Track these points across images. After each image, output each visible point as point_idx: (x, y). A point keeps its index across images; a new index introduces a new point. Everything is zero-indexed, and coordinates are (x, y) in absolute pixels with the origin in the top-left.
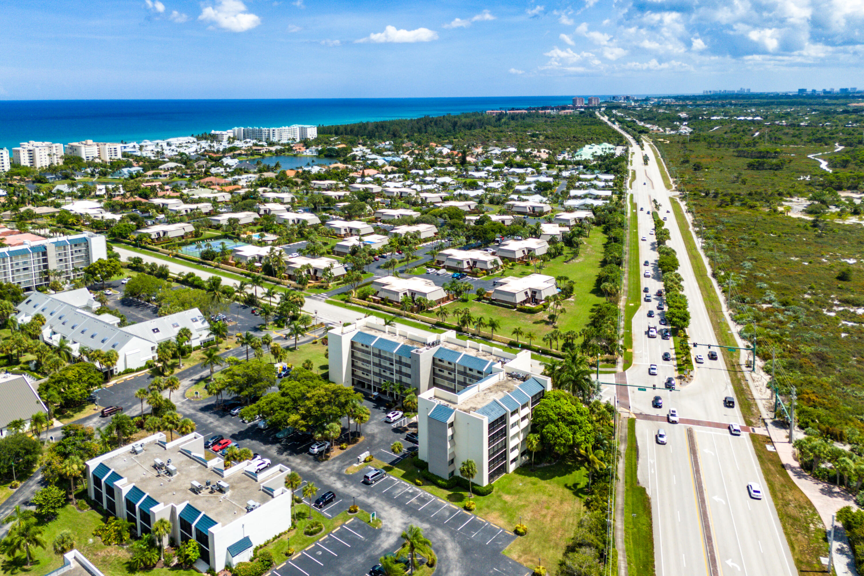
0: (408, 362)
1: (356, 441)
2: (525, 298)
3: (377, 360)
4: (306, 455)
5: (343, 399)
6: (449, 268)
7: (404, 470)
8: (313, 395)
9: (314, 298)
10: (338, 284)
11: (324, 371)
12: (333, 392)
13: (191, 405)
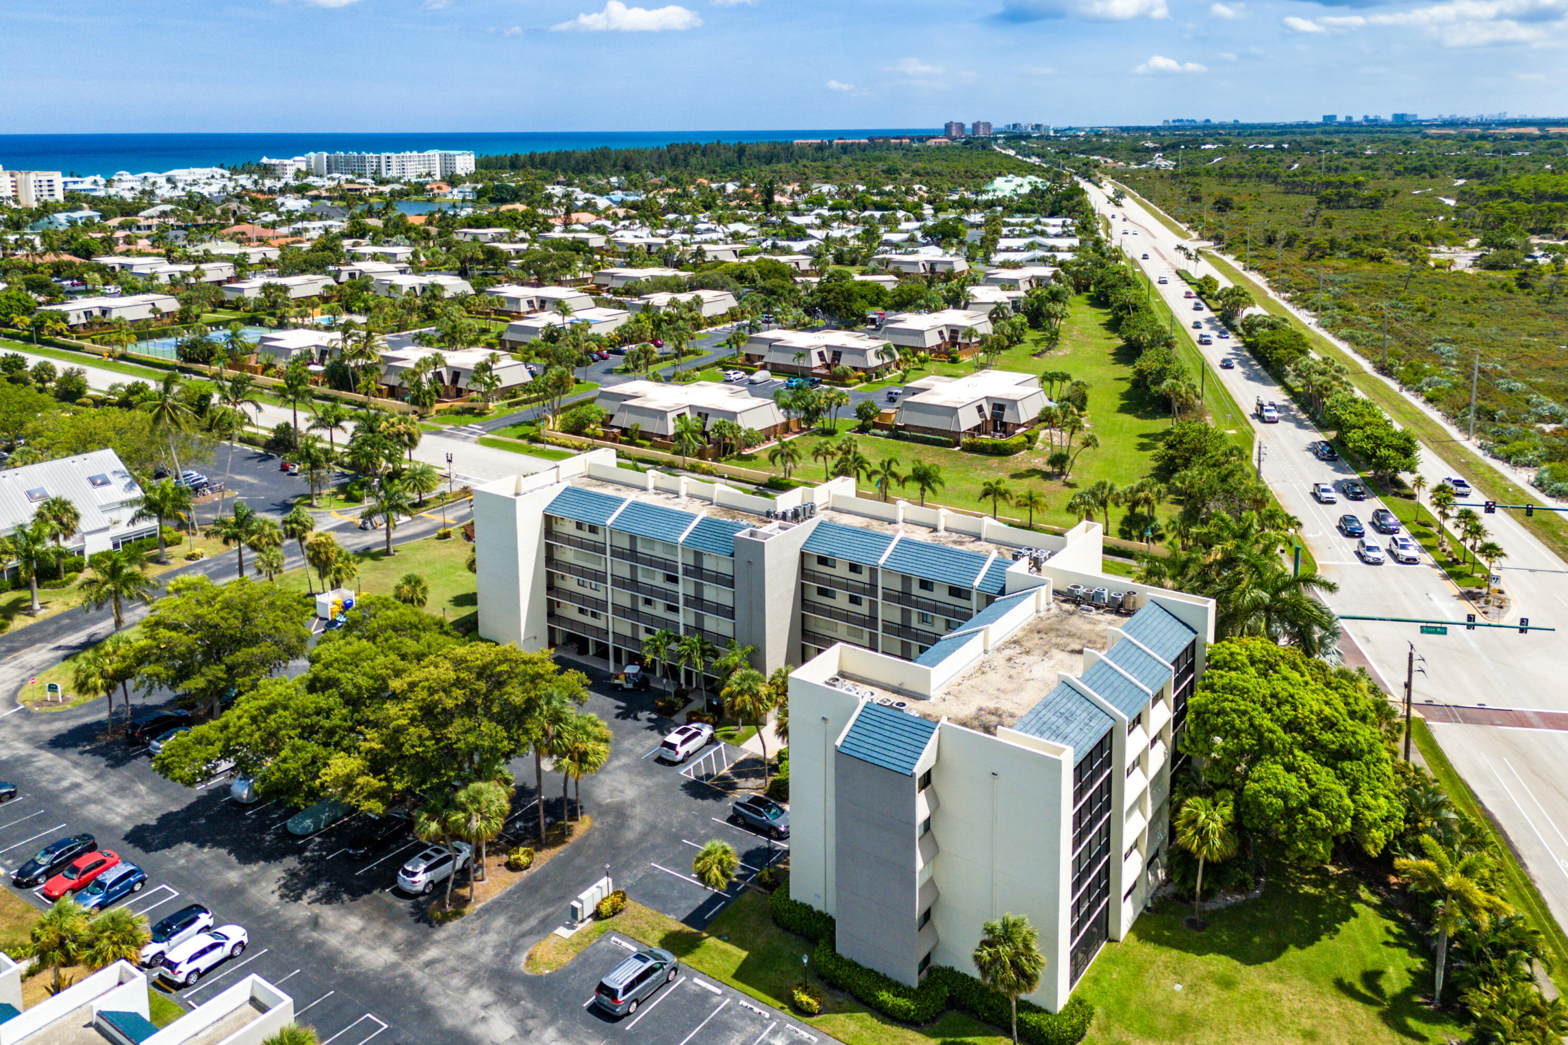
0: (725, 568)
1: (560, 837)
2: (978, 421)
3: (623, 569)
4: (387, 895)
5: (517, 696)
6: (776, 369)
7: (741, 945)
8: (412, 686)
9: (450, 436)
10: (510, 405)
11: (466, 611)
12: (482, 673)
13: (27, 728)
